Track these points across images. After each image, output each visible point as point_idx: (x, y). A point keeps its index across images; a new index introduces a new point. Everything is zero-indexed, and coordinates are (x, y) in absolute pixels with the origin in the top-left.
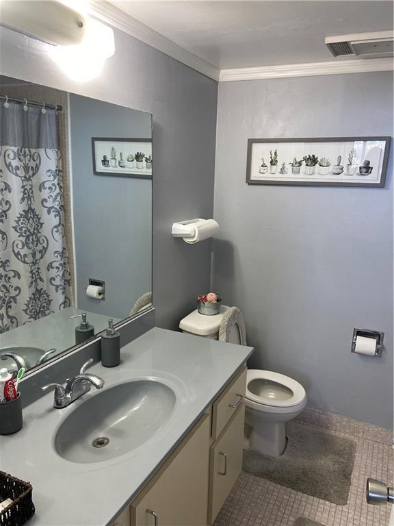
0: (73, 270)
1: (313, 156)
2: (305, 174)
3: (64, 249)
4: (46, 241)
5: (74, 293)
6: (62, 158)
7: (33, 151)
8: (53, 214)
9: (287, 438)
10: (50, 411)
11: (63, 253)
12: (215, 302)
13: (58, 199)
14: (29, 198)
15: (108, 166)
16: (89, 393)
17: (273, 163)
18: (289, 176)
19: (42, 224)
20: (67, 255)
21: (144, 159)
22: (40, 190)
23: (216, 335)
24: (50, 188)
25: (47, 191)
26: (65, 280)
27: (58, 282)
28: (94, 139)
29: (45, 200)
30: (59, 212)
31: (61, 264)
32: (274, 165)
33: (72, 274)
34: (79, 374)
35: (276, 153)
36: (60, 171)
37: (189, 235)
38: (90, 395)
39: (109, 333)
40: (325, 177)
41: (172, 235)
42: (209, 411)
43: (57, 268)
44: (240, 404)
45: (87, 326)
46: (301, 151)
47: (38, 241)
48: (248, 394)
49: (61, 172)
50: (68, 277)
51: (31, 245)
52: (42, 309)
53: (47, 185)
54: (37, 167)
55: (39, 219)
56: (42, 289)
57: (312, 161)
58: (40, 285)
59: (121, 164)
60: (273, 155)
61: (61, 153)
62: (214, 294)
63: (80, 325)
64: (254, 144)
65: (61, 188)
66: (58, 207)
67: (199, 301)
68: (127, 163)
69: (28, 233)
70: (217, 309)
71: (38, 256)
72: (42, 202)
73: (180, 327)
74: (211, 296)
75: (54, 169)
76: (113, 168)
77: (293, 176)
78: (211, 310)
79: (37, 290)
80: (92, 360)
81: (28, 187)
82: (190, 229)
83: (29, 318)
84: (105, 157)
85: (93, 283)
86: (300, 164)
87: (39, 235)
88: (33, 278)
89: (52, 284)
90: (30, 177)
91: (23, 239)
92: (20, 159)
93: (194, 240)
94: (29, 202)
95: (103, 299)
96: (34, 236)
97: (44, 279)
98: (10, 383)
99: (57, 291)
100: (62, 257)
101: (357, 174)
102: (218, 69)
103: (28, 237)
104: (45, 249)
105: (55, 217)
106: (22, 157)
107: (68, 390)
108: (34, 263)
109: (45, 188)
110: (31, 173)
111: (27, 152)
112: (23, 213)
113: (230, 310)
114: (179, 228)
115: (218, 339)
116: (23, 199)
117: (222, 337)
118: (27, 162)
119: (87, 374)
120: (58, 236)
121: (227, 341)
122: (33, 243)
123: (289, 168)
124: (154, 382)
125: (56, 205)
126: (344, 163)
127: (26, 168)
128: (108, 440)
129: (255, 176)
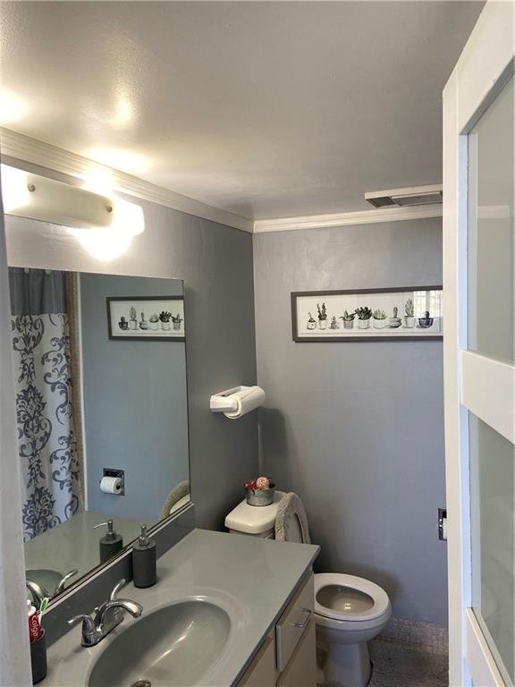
0: (82, 458)
1: (366, 308)
2: (359, 328)
3: (71, 432)
4: (48, 426)
5: (83, 489)
6: (69, 323)
7: (34, 318)
8: (58, 391)
9: (371, 664)
10: (78, 651)
11: (70, 438)
12: (267, 489)
13: (65, 371)
14: (30, 374)
15: (126, 328)
16: (122, 624)
17: (322, 317)
18: (342, 331)
19: (44, 404)
20: (74, 440)
21: (171, 319)
22: (43, 363)
23: (271, 532)
24: (55, 360)
25: (52, 363)
26: (73, 473)
27: (64, 476)
28: (109, 300)
29: (49, 375)
30: (66, 388)
31: (67, 453)
32: (324, 319)
33: (80, 464)
34: (109, 601)
35: (324, 307)
36: (67, 338)
37: (231, 408)
38: (123, 627)
39: (142, 543)
40: (381, 331)
41: (210, 410)
42: (271, 635)
43: (63, 458)
44: (308, 621)
45: (114, 536)
46: (353, 303)
47: (39, 426)
48: (318, 608)
49: (68, 340)
50: (75, 469)
51: (30, 433)
52: (42, 515)
53: (51, 356)
54: (40, 336)
55: (41, 398)
56: (43, 488)
57: (365, 314)
58: (41, 482)
59: (143, 326)
60: (321, 309)
61: (69, 317)
62: (265, 479)
63: (105, 535)
64: (298, 298)
65: (67, 357)
66: (64, 382)
67: (247, 489)
68: (149, 324)
69: (27, 418)
70: (270, 499)
71: (39, 445)
72: (45, 378)
73: (226, 525)
74: (262, 482)
75: (60, 336)
76: (132, 331)
77: (346, 331)
78: (262, 499)
79: (37, 489)
80: (124, 581)
81: (28, 362)
82: (232, 401)
83: (27, 528)
84: (122, 319)
85: (110, 473)
86: (352, 317)
87: (40, 418)
88: (32, 475)
89: (56, 480)
90: (31, 349)
91: (22, 426)
92: (19, 329)
93: (238, 413)
94: (30, 380)
95: (122, 494)
96: (34, 421)
97: (46, 474)
98: (34, 619)
99: (62, 488)
100: (69, 443)
101: (417, 327)
102: (251, 220)
103: (27, 423)
104: (48, 435)
105: (61, 393)
106: (22, 327)
107: (98, 621)
108: (33, 455)
109: (49, 361)
110: (32, 343)
111: (28, 320)
112: (22, 394)
113: (286, 497)
114: (218, 402)
115: (274, 538)
116: (22, 377)
117: (280, 535)
118: (28, 331)
119: (119, 600)
120: (64, 418)
121: (286, 540)
122: (33, 430)
123: (340, 322)
124: (201, 602)
125: (62, 379)
126: (402, 314)
127: (27, 339)
128: (149, 683)
129: (303, 331)
